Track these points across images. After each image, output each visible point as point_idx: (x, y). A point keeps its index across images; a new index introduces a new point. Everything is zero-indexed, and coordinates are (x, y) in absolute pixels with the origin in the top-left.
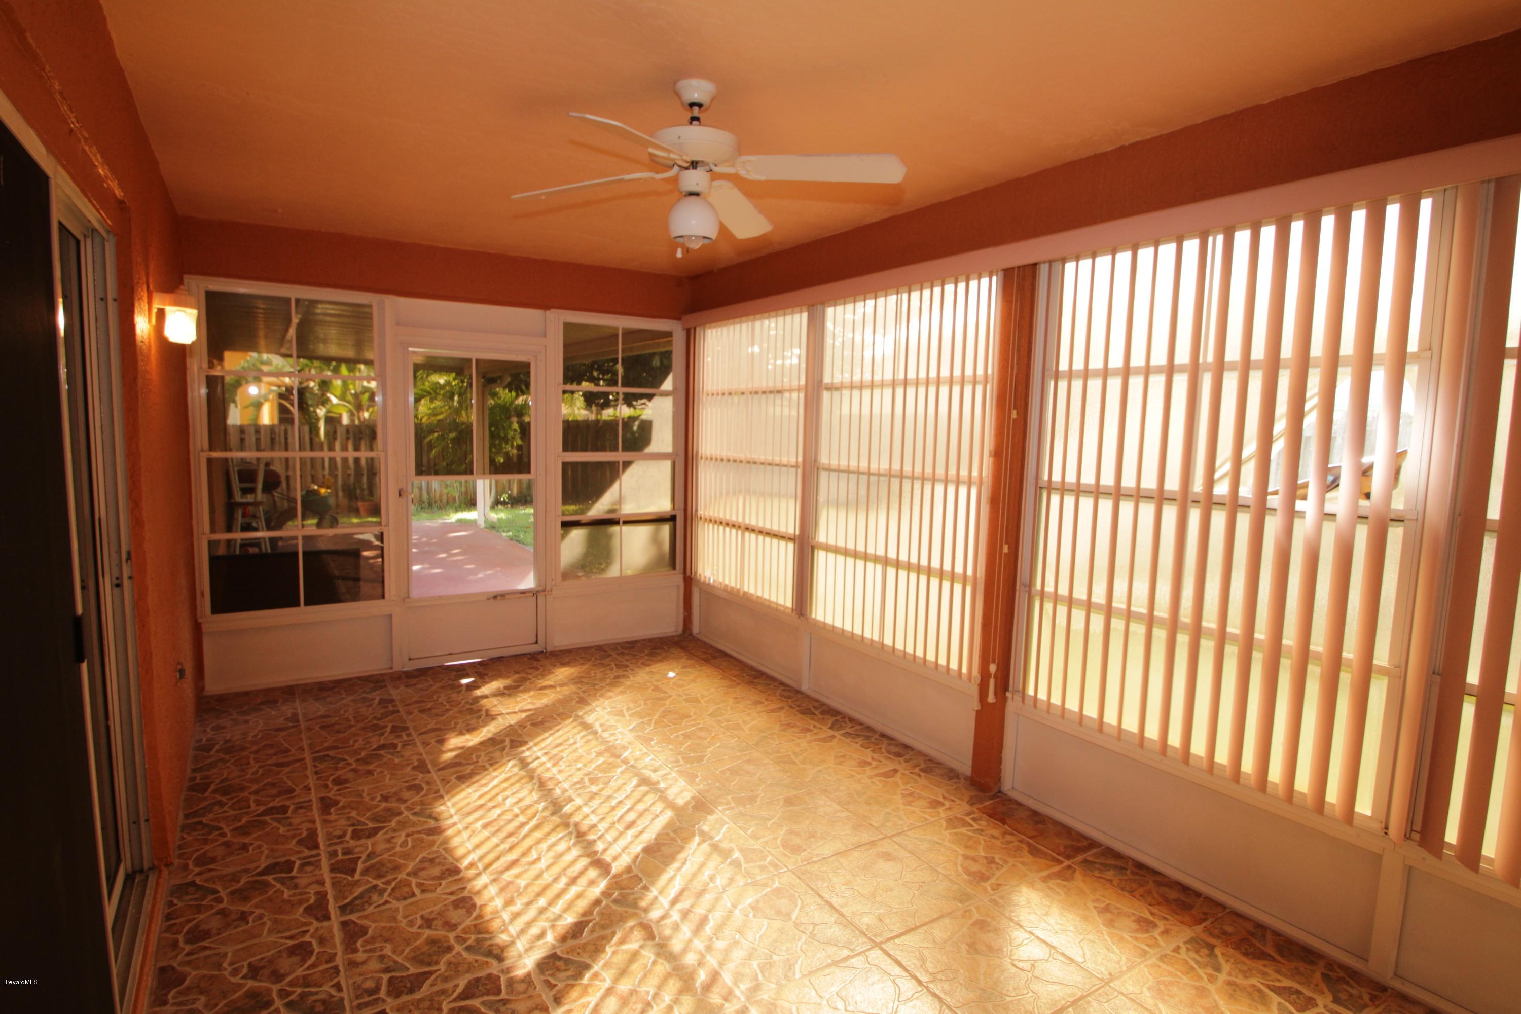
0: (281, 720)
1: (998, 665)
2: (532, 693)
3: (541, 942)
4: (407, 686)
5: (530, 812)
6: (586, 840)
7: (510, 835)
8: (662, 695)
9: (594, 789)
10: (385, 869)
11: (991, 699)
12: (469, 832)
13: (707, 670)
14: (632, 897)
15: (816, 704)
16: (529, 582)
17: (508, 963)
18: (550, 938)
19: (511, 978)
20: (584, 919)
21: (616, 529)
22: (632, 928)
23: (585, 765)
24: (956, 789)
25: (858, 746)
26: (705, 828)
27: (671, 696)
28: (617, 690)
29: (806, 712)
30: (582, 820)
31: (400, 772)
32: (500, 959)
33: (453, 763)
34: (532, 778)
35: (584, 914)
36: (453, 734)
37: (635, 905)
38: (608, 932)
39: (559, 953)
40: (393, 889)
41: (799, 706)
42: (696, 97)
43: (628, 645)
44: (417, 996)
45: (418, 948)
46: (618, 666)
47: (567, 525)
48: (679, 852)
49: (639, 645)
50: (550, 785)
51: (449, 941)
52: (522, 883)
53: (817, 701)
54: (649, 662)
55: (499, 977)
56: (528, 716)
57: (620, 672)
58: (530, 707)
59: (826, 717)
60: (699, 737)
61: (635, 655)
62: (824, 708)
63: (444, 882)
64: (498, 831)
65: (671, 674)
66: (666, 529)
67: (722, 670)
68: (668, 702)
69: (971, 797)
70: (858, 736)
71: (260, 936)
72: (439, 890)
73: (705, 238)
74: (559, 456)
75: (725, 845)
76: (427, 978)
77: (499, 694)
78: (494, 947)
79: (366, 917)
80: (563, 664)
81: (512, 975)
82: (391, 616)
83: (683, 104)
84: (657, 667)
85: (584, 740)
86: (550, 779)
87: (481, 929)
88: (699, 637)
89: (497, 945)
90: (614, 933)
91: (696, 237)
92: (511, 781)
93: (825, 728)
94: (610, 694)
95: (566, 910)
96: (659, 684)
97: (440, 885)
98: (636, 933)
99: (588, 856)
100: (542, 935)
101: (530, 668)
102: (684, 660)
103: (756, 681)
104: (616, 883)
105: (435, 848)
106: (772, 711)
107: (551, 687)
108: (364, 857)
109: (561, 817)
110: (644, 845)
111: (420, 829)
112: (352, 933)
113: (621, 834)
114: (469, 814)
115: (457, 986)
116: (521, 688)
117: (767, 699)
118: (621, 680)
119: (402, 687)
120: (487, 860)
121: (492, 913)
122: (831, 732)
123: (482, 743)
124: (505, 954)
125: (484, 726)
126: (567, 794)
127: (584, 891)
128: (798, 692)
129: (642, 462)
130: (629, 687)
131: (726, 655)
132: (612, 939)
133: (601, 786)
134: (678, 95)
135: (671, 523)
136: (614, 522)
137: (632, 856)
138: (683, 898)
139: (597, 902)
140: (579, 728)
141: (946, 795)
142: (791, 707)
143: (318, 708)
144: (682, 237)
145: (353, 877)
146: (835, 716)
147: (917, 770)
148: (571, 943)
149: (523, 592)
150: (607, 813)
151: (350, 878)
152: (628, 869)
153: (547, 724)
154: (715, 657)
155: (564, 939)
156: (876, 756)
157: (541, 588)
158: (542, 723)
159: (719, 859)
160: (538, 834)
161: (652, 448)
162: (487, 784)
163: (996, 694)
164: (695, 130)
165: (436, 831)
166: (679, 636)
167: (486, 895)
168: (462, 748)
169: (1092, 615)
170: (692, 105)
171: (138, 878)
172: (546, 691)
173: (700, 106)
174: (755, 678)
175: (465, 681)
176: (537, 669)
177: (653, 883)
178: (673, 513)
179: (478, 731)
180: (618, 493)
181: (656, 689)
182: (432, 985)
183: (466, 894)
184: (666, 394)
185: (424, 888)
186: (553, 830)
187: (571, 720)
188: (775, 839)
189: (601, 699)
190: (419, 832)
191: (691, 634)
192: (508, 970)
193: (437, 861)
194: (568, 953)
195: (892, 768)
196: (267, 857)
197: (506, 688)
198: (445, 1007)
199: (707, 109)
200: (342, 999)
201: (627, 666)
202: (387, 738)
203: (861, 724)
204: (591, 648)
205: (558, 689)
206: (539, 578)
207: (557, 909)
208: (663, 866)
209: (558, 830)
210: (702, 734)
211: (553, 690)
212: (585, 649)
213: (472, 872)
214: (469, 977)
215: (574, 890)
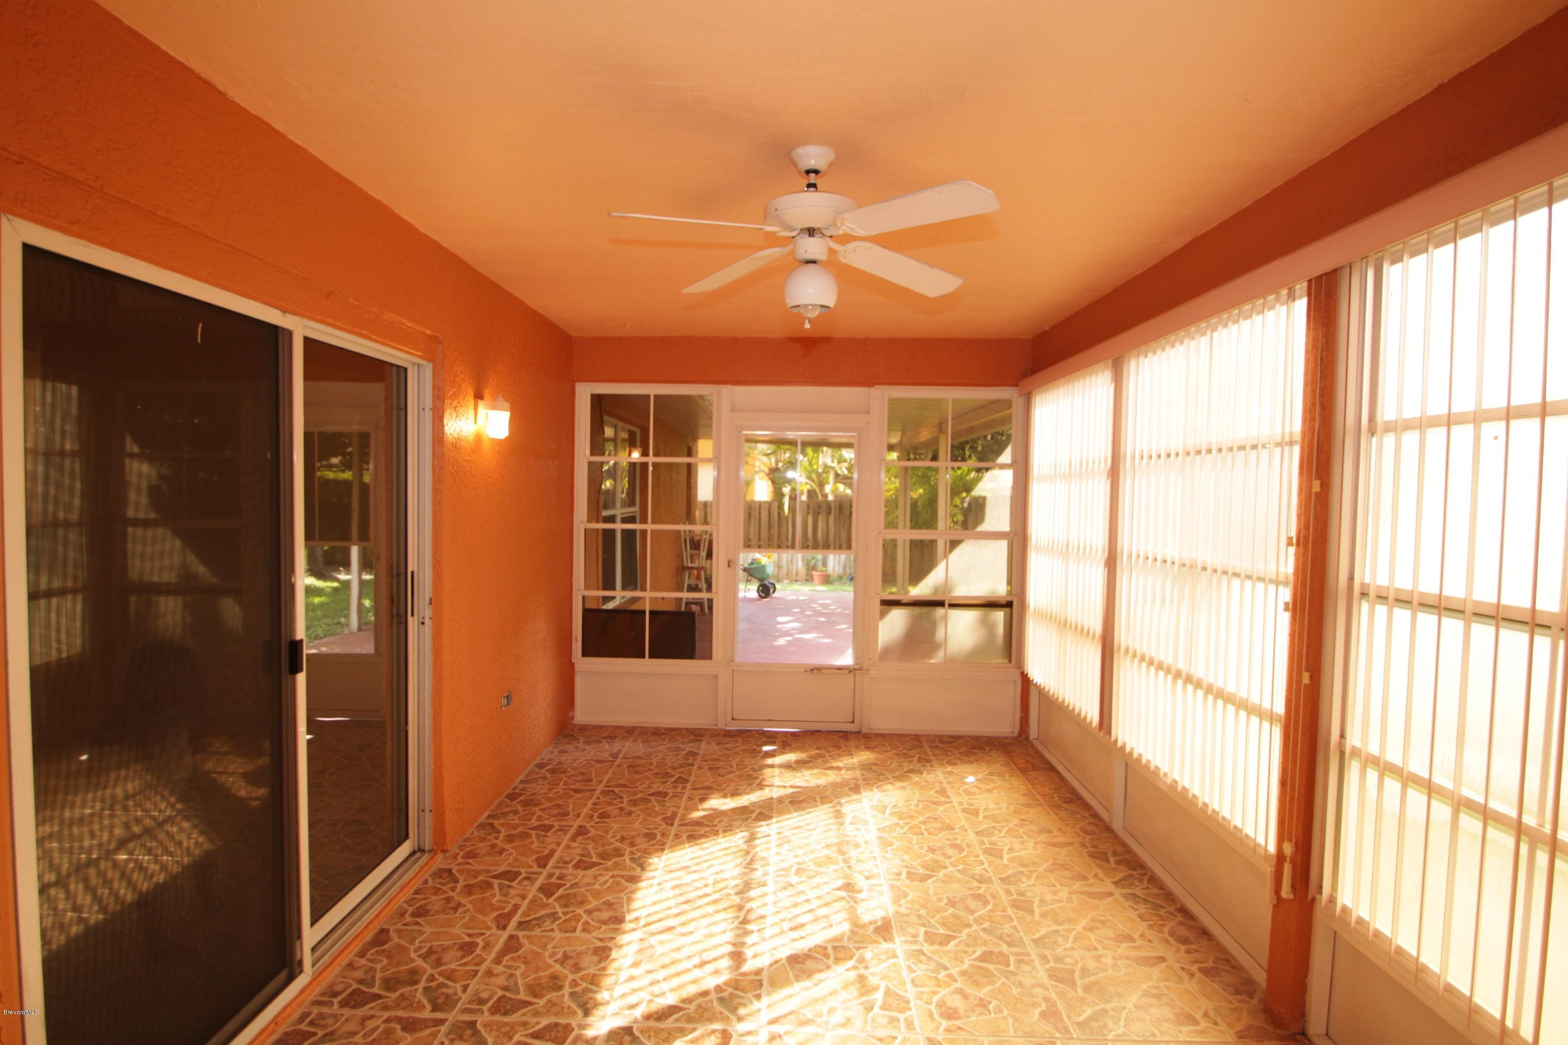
0: (606, 754)
1: (1296, 845)
2: (816, 771)
3: (627, 1012)
4: (718, 744)
5: (720, 885)
6: (745, 929)
7: (687, 902)
8: (943, 799)
9: (794, 880)
10: (574, 900)
11: (1286, 892)
12: (658, 888)
13: (1017, 782)
14: (739, 1000)
15: (1120, 849)
16: (847, 659)
17: (590, 1019)
18: (638, 1013)
19: (581, 1035)
20: (680, 1005)
21: (940, 611)
22: (713, 1031)
23: (804, 854)
24: (1235, 1009)
25: (1133, 914)
26: (868, 955)
27: (951, 802)
28: (899, 784)
29: (1099, 857)
30: (758, 908)
31: (651, 819)
32: (587, 1013)
33: (698, 823)
34: (748, 853)
35: (684, 1001)
36: (718, 795)
37: (734, 1010)
38: (690, 1026)
39: (635, 1030)
40: (565, 920)
41: (1095, 847)
42: (812, 163)
43: (949, 740)
44: (506, 1019)
45: (540, 978)
46: (920, 760)
47: (890, 604)
48: (820, 971)
49: (961, 741)
50: (757, 865)
51: (564, 981)
52: (660, 950)
53: (1124, 845)
54: (957, 761)
55: (573, 1029)
56: (793, 793)
57: (918, 766)
58: (803, 784)
59: (1121, 868)
60: (944, 854)
61: (948, 751)
62: (1127, 856)
63: (604, 927)
64: (681, 894)
65: (971, 779)
66: (999, 616)
67: (1033, 785)
68: (941, 808)
69: (1249, 1027)
70: (1145, 901)
71: (454, 926)
72: (595, 934)
73: (822, 306)
74: (880, 533)
75: (873, 980)
76: (524, 1007)
77: (788, 766)
78: (592, 1001)
79: (528, 937)
80: (867, 748)
81: (584, 1032)
82: (717, 676)
83: (799, 172)
84: (959, 769)
85: (825, 829)
86: (764, 858)
87: (595, 981)
88: (1035, 743)
89: (595, 1000)
90: (694, 1029)
91: (813, 305)
92: (729, 851)
93: (1108, 881)
94: (889, 787)
95: (673, 990)
96: (948, 787)
97: (600, 928)
98: (713, 1038)
99: (734, 945)
100: (632, 1007)
101: (834, 746)
102: (998, 765)
103: (1065, 806)
104: (736, 981)
105: (621, 895)
106: (1054, 845)
107: (839, 768)
108: (568, 885)
109: (742, 899)
110: (793, 952)
111: (624, 873)
112: (512, 945)
113: (783, 932)
114: (671, 871)
115: (538, 1023)
116: (810, 764)
117: (1059, 829)
118: (912, 775)
119: (714, 744)
120: (649, 920)
121: (615, 969)
122: (1111, 888)
123: (734, 810)
124: (595, 1011)
125: (747, 793)
126: (766, 878)
127: (703, 978)
128: (1108, 829)
129: (972, 541)
130: (917, 784)
131: (1052, 768)
132: (687, 1035)
133: (803, 879)
134: (794, 164)
135: (1008, 610)
136: (941, 604)
137: (772, 959)
138: (784, 1021)
139: (705, 993)
140: (831, 815)
141: (1211, 1013)
142: (1083, 846)
143: (640, 748)
144: (798, 306)
145: (548, 899)
146: (1134, 869)
147: (1194, 968)
148: (652, 1023)
149: (839, 668)
150: (786, 908)
151: (545, 900)
152: (758, 972)
153: (804, 805)
154: (1035, 768)
155: (648, 1017)
156: (1149, 934)
157: (858, 666)
158: (801, 802)
159: (855, 994)
160: (710, 909)
161: (985, 527)
162: (707, 848)
163: (1293, 887)
164: (812, 197)
165: (634, 879)
166: (1012, 738)
167: (625, 950)
168: (714, 810)
169: (1433, 802)
170: (808, 172)
171: (418, 854)
172: (829, 772)
173: (816, 172)
174: (1066, 802)
175: (766, 748)
176: (839, 748)
177: (769, 994)
178: (1009, 599)
179: (740, 797)
180: (944, 575)
181: (942, 792)
182: (523, 1015)
183: (610, 944)
184: (1003, 467)
185: (586, 927)
186: (725, 909)
187: (830, 805)
188: (935, 993)
189: (875, 791)
190: (622, 876)
191: (1027, 738)
192: (583, 1027)
193: (615, 906)
194: (642, 1032)
195: (1160, 954)
196: (509, 865)
197: (797, 762)
198: (517, 1038)
199: (825, 174)
200: (460, 999)
201: (930, 761)
202: (668, 788)
203: (1162, 888)
204: (908, 735)
205: (843, 772)
206: (857, 655)
207: (665, 986)
208: (793, 979)
209: (730, 910)
210: (950, 852)
211: (836, 772)
212: (900, 736)
213: (633, 925)
214: (553, 1019)
215: (697, 973)
